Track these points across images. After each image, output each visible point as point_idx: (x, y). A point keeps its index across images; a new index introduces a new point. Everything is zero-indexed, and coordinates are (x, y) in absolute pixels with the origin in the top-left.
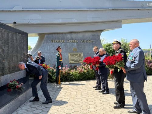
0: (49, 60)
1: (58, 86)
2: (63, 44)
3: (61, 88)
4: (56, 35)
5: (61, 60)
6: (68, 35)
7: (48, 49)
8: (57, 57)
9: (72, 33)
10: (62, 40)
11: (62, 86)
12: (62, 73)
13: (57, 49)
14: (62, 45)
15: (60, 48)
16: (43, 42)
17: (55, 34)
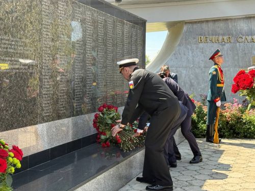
0: (192, 85)
1: (214, 146)
2: (227, 46)
3: (221, 152)
4: (211, 24)
5: (220, 83)
6: (242, 25)
7: (190, 58)
8: (210, 77)
9: (252, 19)
10: (225, 38)
11: (223, 147)
12: (222, 116)
13: (212, 58)
14: (223, 49)
15: (220, 54)
16: (178, 43)
17: (207, 21)
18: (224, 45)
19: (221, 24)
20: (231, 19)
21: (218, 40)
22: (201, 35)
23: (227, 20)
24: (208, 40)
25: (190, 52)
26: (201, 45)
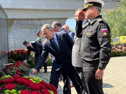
4: (26, 21)
6: (38, 22)
7: (19, 35)
9: (41, 20)
10: (32, 27)
17: (24, 19)
18: (32, 30)
19: (30, 21)
20: (33, 19)
21: (29, 27)
22: (22, 25)
23: (32, 19)
24: (26, 27)
25: (19, 32)
26: (23, 29)
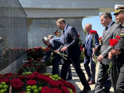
0: (39, 44)
7: (37, 33)
10: (49, 25)
14: (49, 30)
18: (49, 28)
19: (47, 20)
20: (51, 18)
21: (47, 26)
22: (40, 24)
24: (43, 26)
25: (37, 31)
26: (41, 28)
